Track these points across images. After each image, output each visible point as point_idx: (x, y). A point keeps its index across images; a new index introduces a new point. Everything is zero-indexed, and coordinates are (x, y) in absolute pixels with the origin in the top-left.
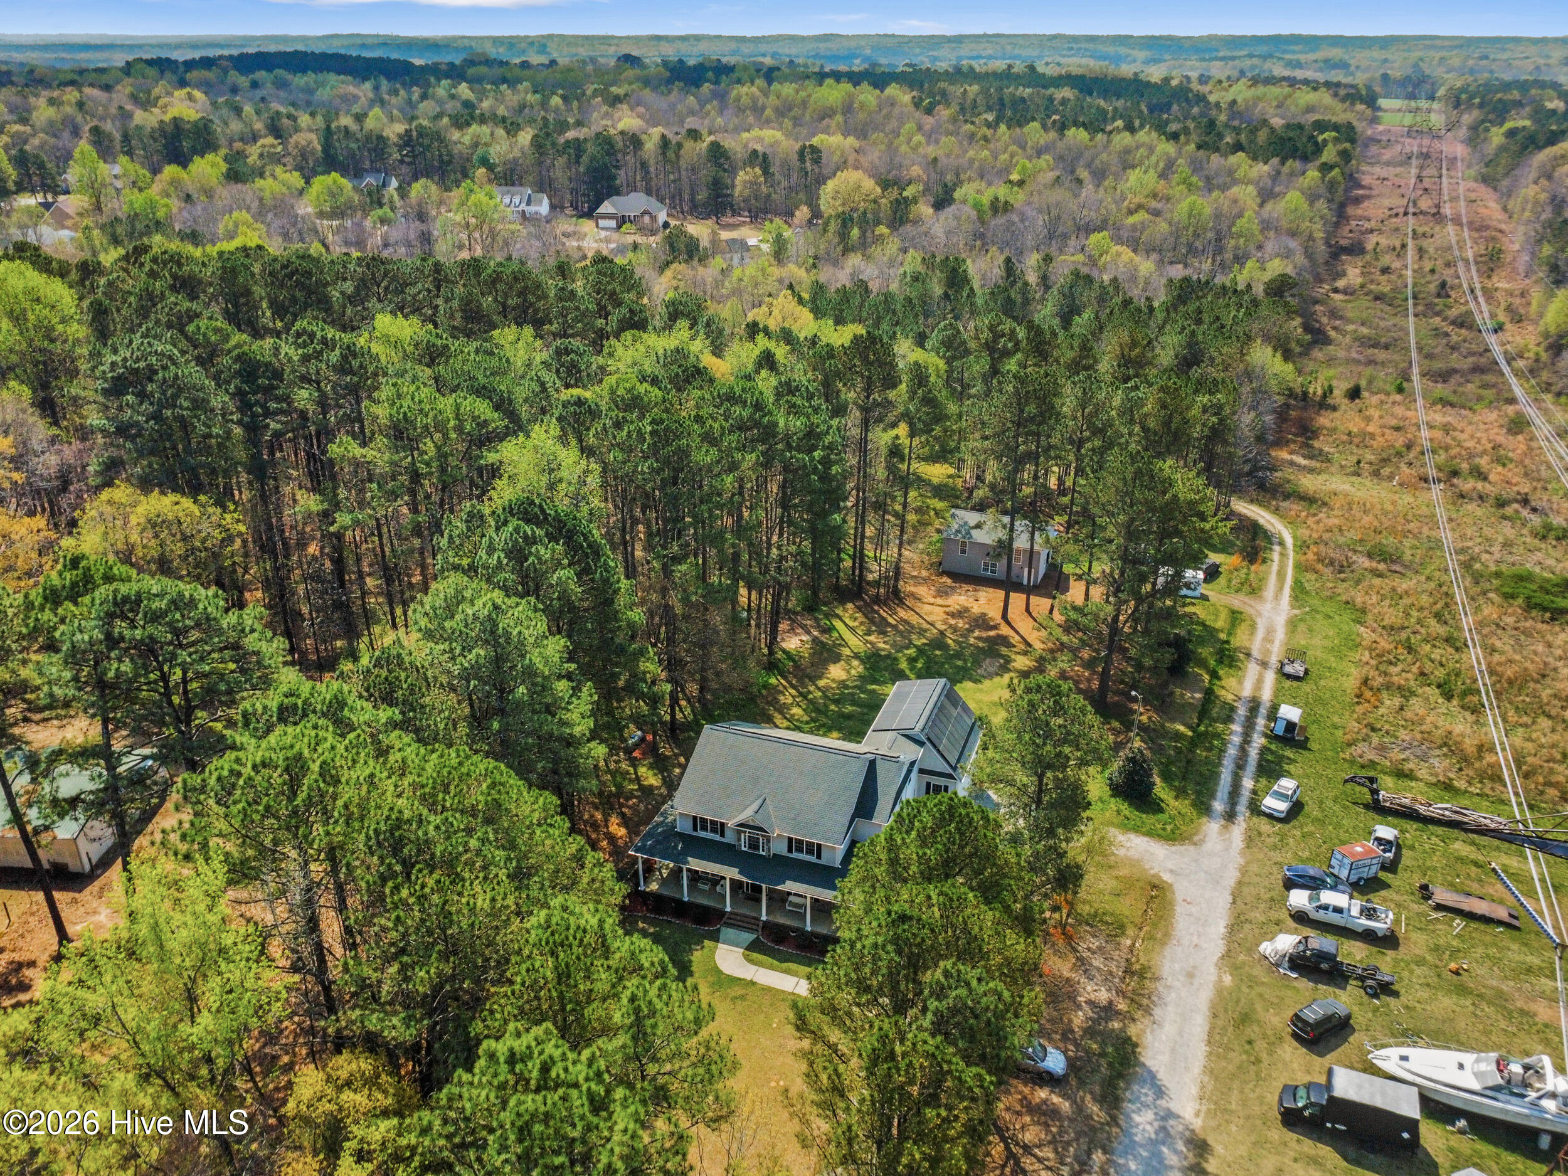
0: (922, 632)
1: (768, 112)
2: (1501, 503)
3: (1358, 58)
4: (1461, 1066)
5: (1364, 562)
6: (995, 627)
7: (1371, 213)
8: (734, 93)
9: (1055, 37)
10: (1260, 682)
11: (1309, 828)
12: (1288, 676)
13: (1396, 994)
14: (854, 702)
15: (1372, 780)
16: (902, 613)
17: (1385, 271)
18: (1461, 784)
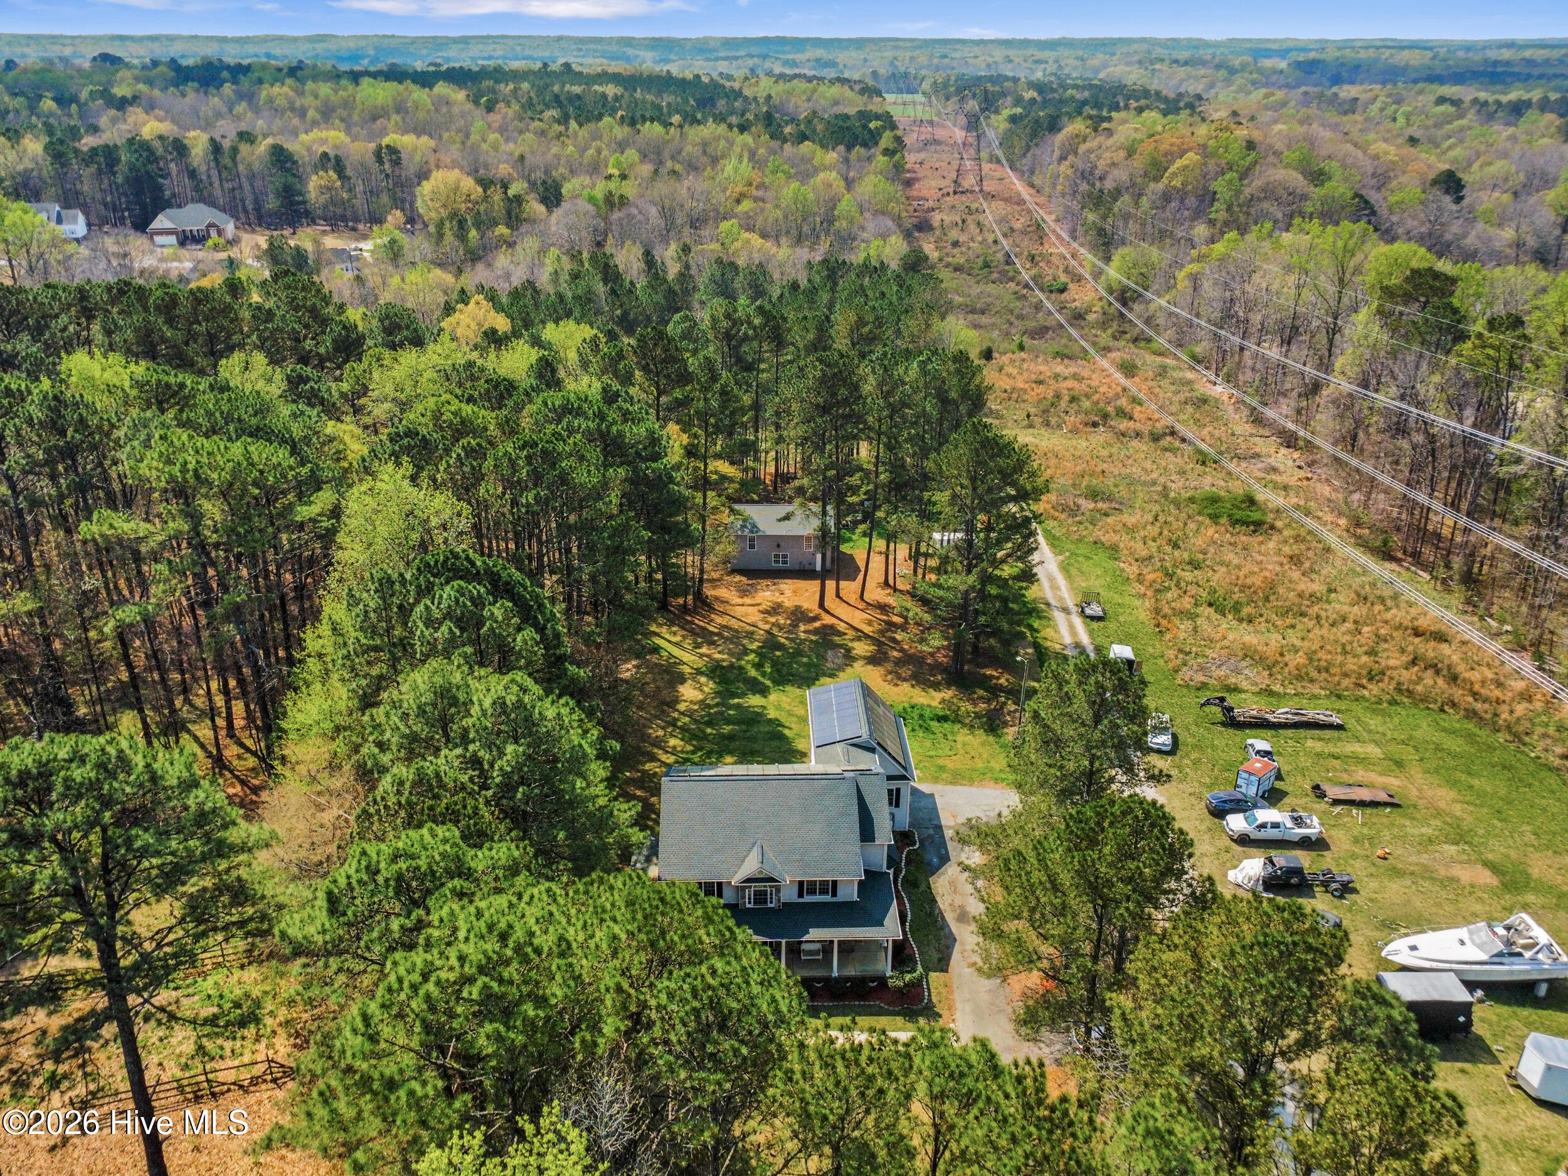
0: (750, 635)
1: (311, 113)
2: (1156, 438)
3: (842, 57)
4: (1462, 943)
5: (1087, 505)
6: (816, 618)
7: (925, 193)
8: (264, 94)
9: (560, 39)
10: (1072, 627)
11: (1194, 755)
12: (1093, 618)
13: (1354, 891)
14: (728, 721)
15: (1222, 699)
16: (719, 620)
17: (956, 244)
18: (1277, 688)
